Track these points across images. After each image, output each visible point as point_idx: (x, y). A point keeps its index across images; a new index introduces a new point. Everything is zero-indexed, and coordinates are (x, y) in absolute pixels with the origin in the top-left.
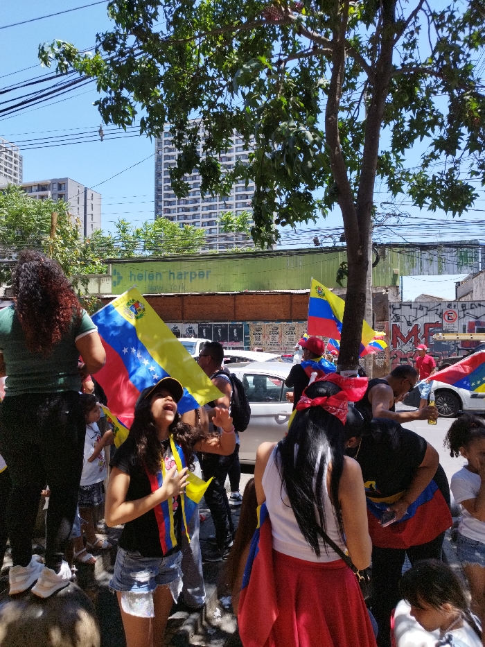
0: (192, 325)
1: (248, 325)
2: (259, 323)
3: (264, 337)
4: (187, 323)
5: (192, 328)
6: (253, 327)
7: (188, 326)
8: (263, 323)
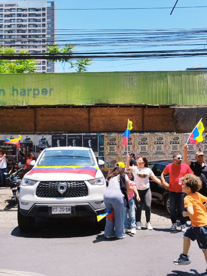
0: (45, 136)
1: (102, 136)
2: (113, 135)
3: (118, 147)
4: (40, 134)
5: (45, 139)
6: (107, 137)
7: (40, 137)
8: (117, 134)
